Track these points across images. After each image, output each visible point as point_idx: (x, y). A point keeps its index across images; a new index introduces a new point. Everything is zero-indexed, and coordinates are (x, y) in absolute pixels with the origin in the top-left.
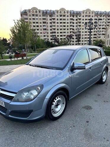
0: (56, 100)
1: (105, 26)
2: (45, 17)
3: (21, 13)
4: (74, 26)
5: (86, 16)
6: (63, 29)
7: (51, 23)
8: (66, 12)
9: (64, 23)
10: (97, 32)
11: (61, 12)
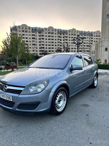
0: (59, 95)
1: (89, 44)
2: (34, 34)
3: (11, 28)
4: (61, 43)
5: (72, 34)
6: (51, 45)
7: (40, 39)
8: (54, 30)
9: (52, 39)
10: (82, 49)
11: (49, 30)
